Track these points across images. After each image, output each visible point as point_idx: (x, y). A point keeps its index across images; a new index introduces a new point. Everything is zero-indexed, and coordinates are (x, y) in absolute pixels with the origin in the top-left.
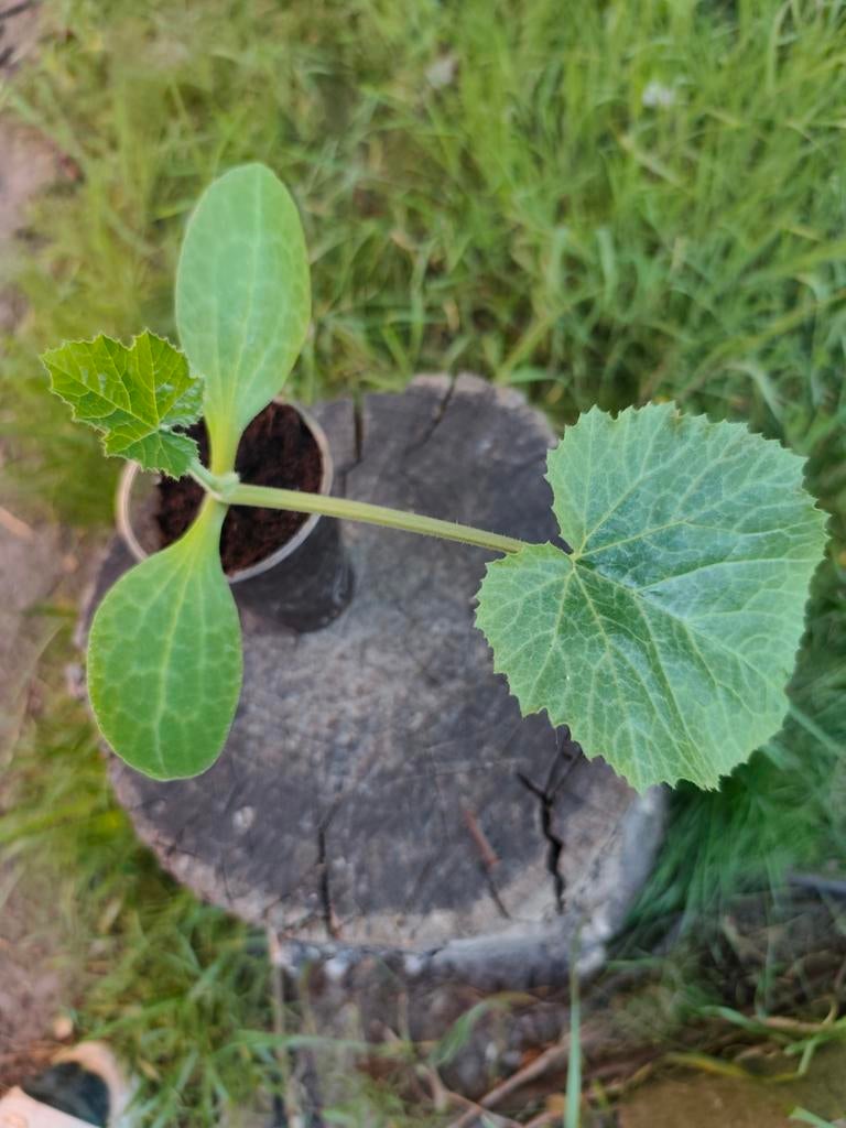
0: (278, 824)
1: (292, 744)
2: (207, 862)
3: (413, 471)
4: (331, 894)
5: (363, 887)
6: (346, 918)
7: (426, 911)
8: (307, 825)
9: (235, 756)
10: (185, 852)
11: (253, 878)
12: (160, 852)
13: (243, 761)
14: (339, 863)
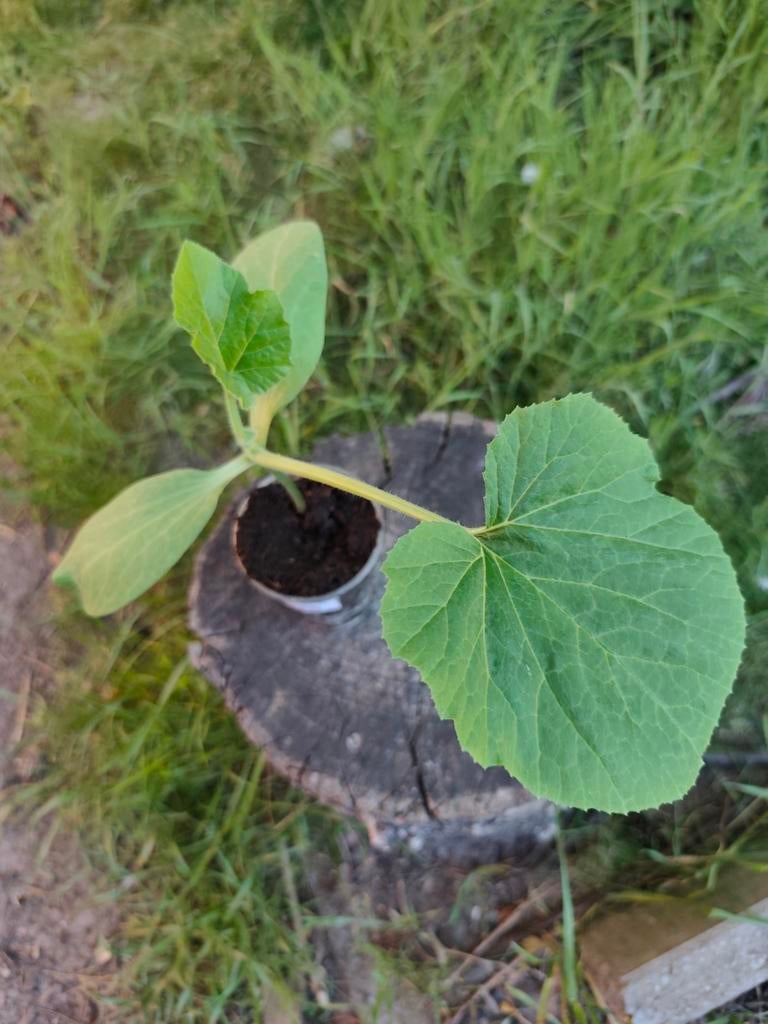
0: (381, 743)
1: (379, 685)
2: (332, 775)
3: (434, 484)
4: (427, 785)
5: (448, 779)
6: (440, 800)
7: (494, 790)
8: (401, 741)
9: (338, 698)
10: (314, 770)
11: (369, 782)
12: (294, 774)
13: (345, 701)
14: (429, 764)
